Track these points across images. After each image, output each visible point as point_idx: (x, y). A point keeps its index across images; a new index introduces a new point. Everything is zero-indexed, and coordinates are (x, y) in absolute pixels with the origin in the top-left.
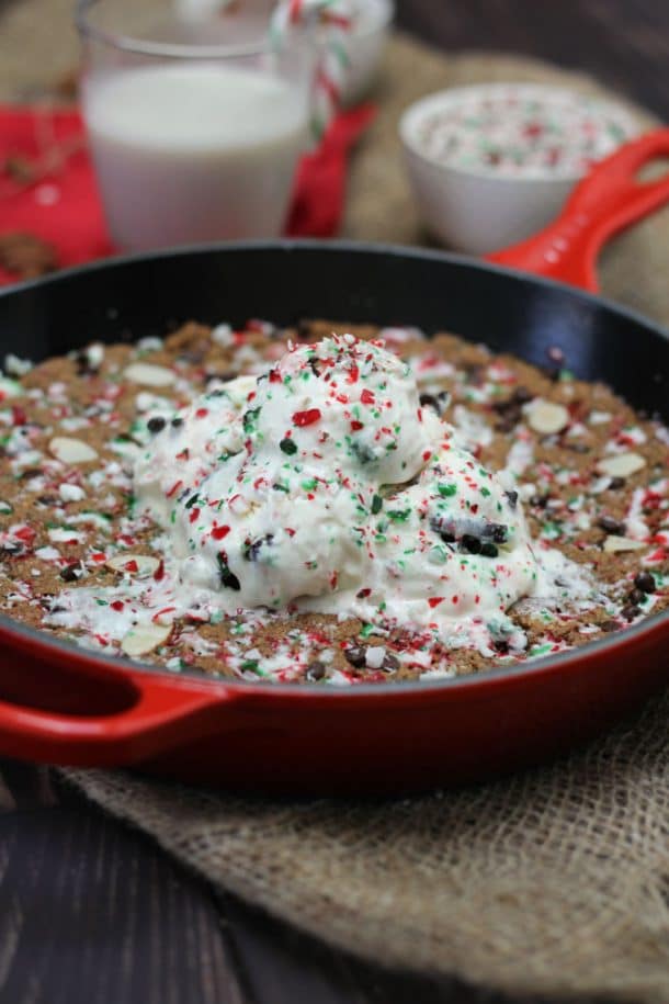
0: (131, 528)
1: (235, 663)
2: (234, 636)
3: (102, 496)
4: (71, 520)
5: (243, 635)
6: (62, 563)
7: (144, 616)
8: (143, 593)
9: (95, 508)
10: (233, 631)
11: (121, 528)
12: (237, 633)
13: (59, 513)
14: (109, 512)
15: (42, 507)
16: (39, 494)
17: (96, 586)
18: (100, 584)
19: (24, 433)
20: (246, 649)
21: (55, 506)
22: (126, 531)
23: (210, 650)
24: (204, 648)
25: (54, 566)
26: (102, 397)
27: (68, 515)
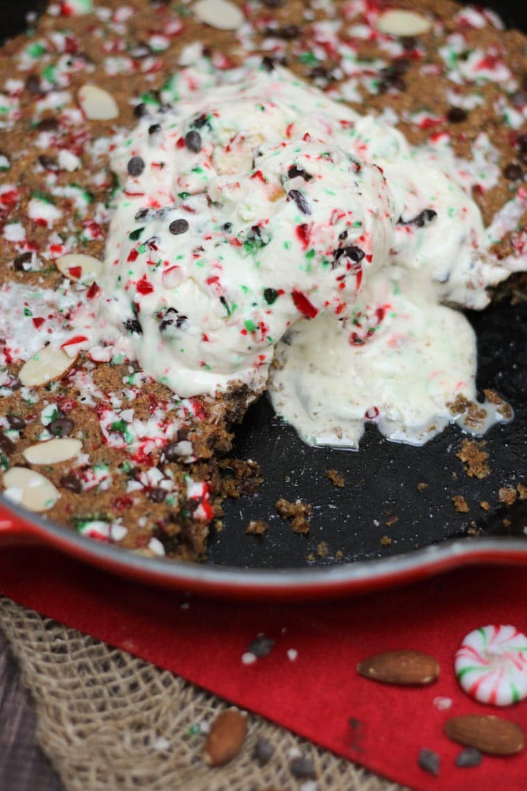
0: (103, 217)
1: (109, 418)
2: (124, 386)
3: (95, 171)
4: (57, 192)
5: (132, 387)
6: (22, 247)
7: (59, 337)
8: (72, 306)
9: (85, 183)
10: (126, 380)
11: (95, 214)
12: (128, 383)
13: (51, 179)
14: (93, 191)
15: (39, 169)
16: (43, 152)
17: (36, 287)
18: (41, 285)
19: (69, 64)
20: (125, 407)
21: (50, 171)
22: (98, 219)
23: (93, 398)
24: (89, 393)
25: (13, 250)
26: (160, 33)
27: (58, 184)
